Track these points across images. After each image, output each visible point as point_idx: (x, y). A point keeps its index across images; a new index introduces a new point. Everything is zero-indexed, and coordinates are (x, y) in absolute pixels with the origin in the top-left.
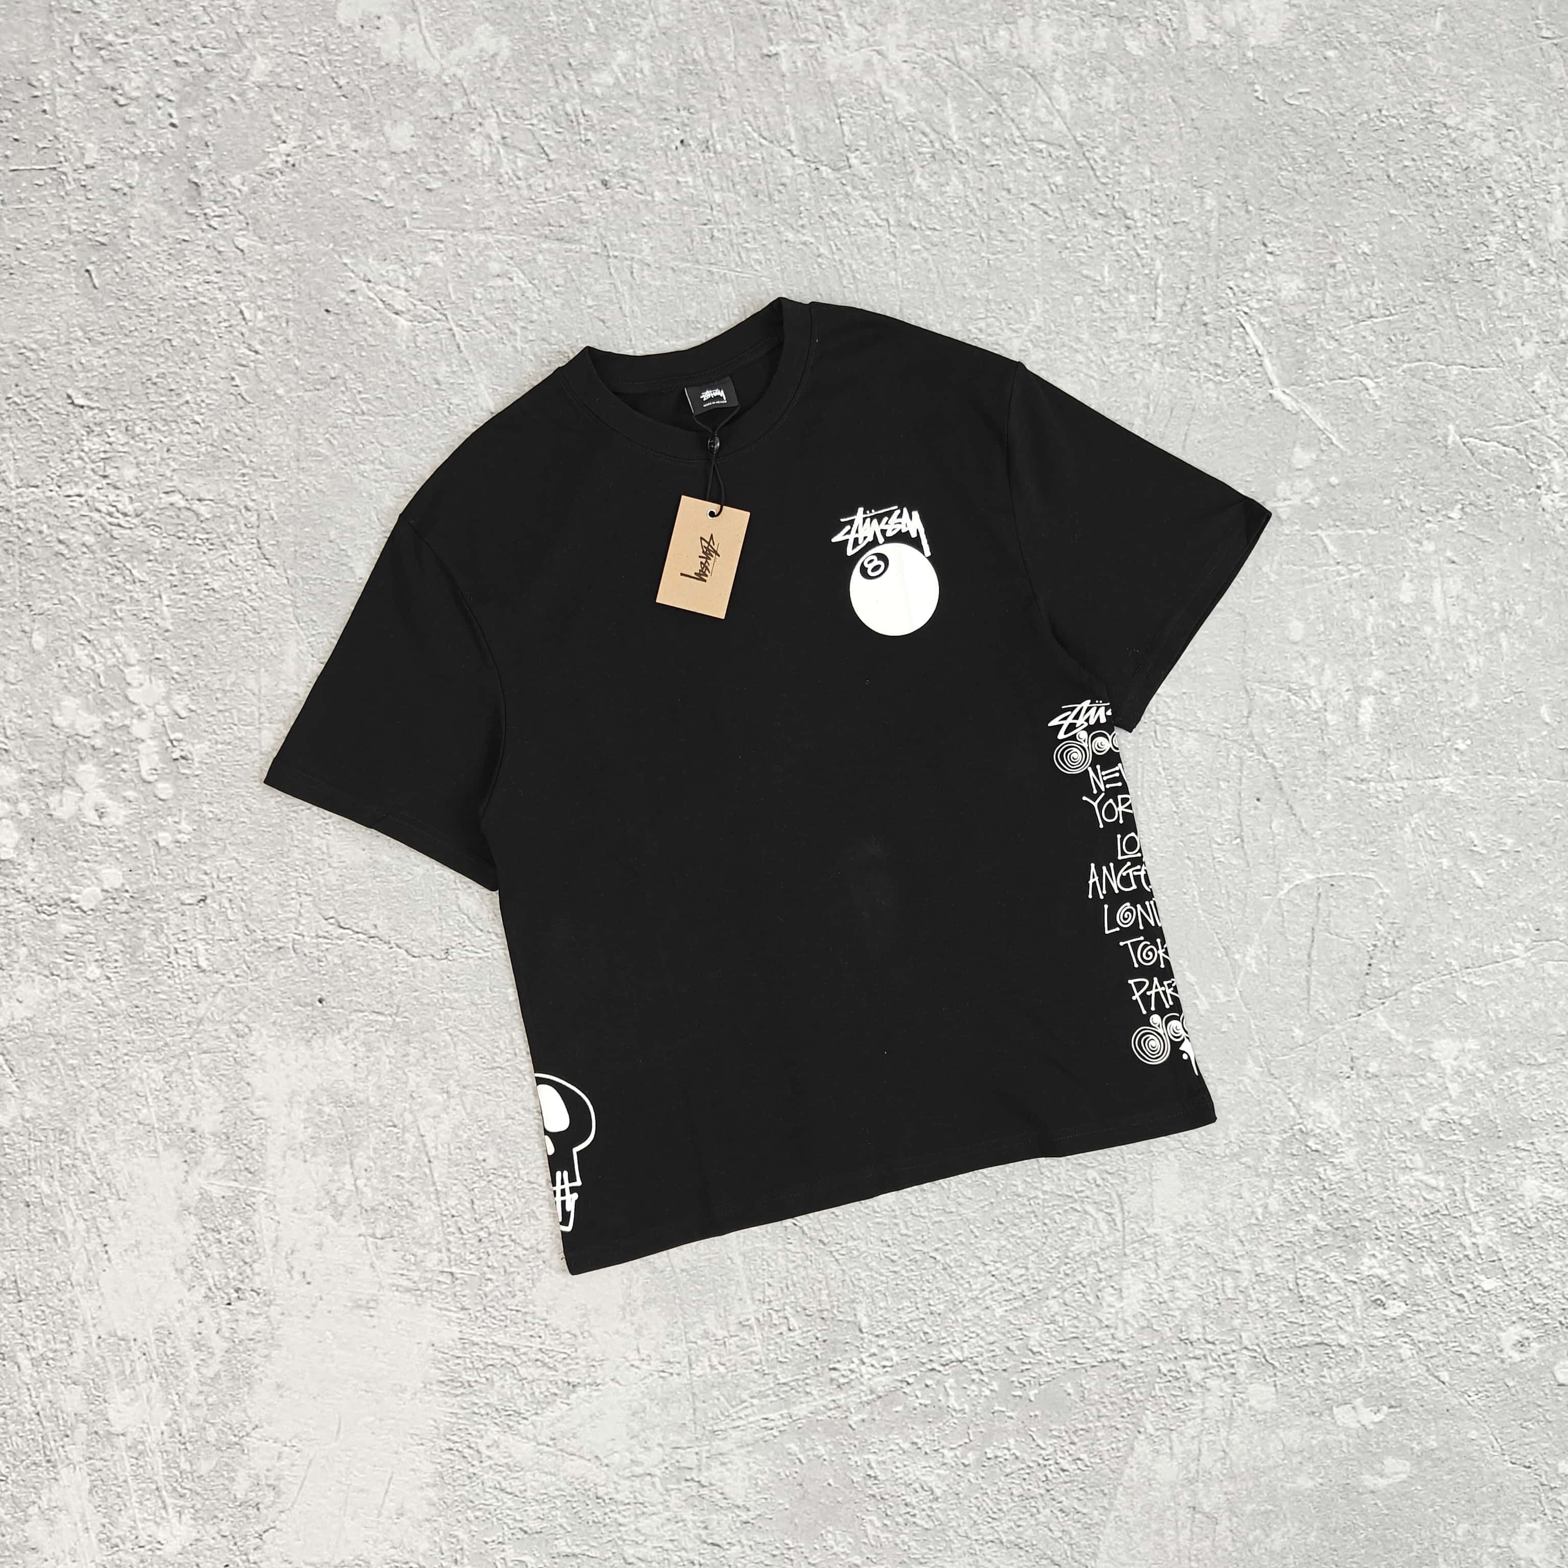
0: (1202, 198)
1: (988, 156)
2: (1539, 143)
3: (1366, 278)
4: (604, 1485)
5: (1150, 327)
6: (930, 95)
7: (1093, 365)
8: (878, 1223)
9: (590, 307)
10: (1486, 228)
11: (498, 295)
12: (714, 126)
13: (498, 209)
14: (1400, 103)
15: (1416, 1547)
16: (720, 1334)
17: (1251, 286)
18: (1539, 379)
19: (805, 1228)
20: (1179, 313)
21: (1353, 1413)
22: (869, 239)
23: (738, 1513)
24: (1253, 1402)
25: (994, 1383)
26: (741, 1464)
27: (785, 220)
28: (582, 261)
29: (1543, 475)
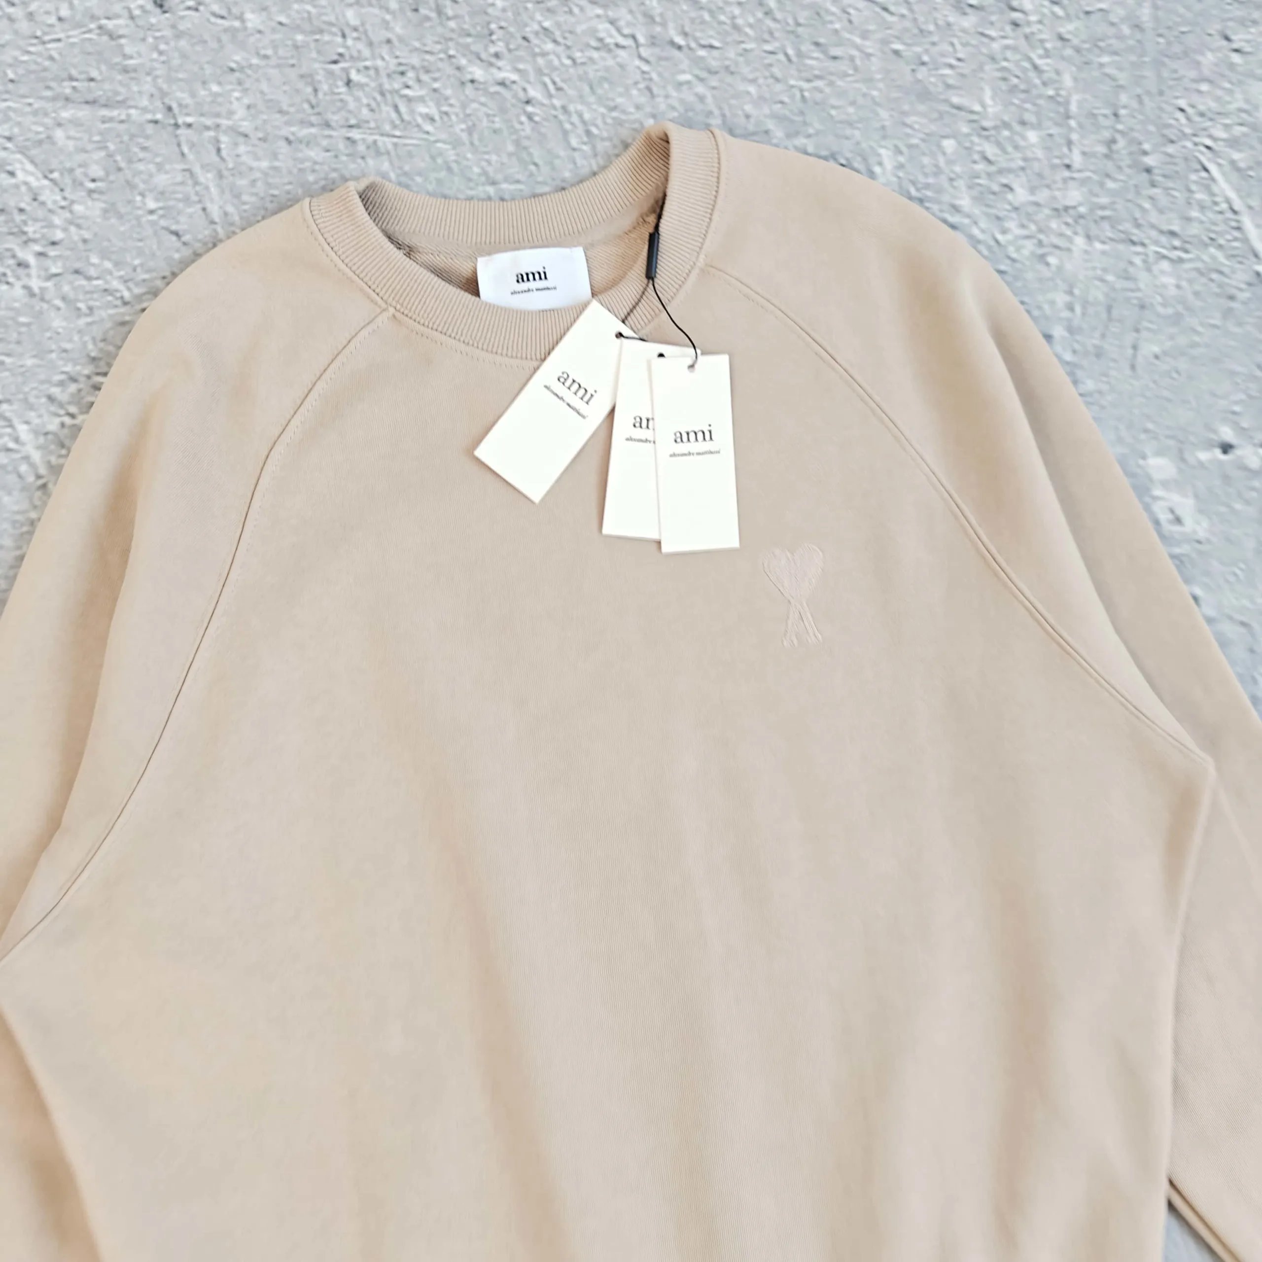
5: (1065, 180)
9: (151, 212)
17: (1213, 105)
20: (1107, 156)
22: (607, 69)
27: (467, 46)
28: (132, 137)
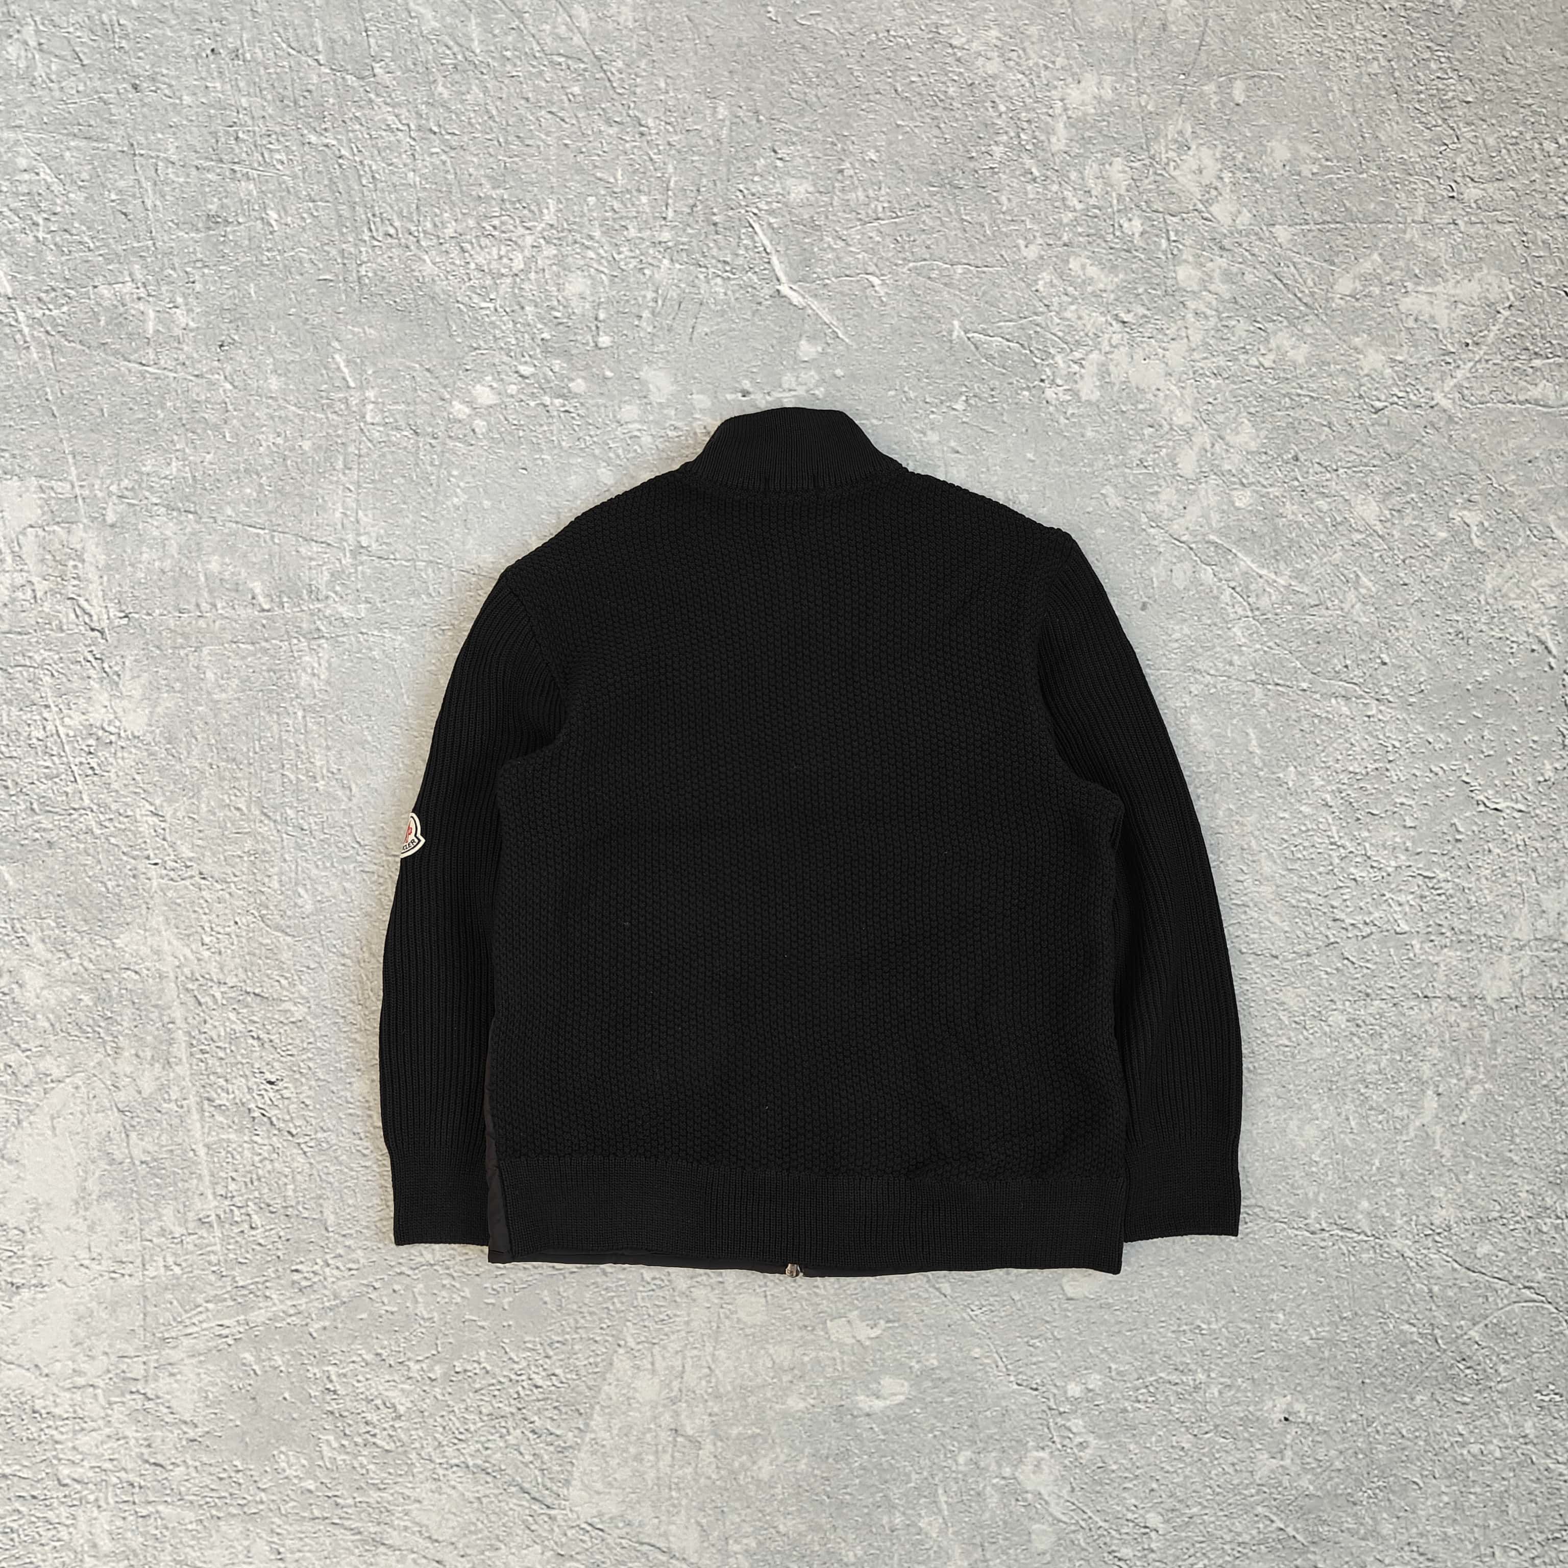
0: (715, 108)
1: (509, 67)
2: (1041, 62)
3: (873, 183)
4: (42, 1398)
6: (455, 11)
7: (603, 261)
8: (351, 1114)
10: (991, 138)
11: (23, 189)
12: (245, 36)
13: (30, 109)
14: (908, 25)
15: (914, 1476)
16: (178, 1231)
18: (1043, 278)
19: (274, 1119)
21: (848, 1328)
23: (185, 1429)
24: (741, 1314)
25: (466, 1289)
26: (191, 1376)
29: (1047, 369)
